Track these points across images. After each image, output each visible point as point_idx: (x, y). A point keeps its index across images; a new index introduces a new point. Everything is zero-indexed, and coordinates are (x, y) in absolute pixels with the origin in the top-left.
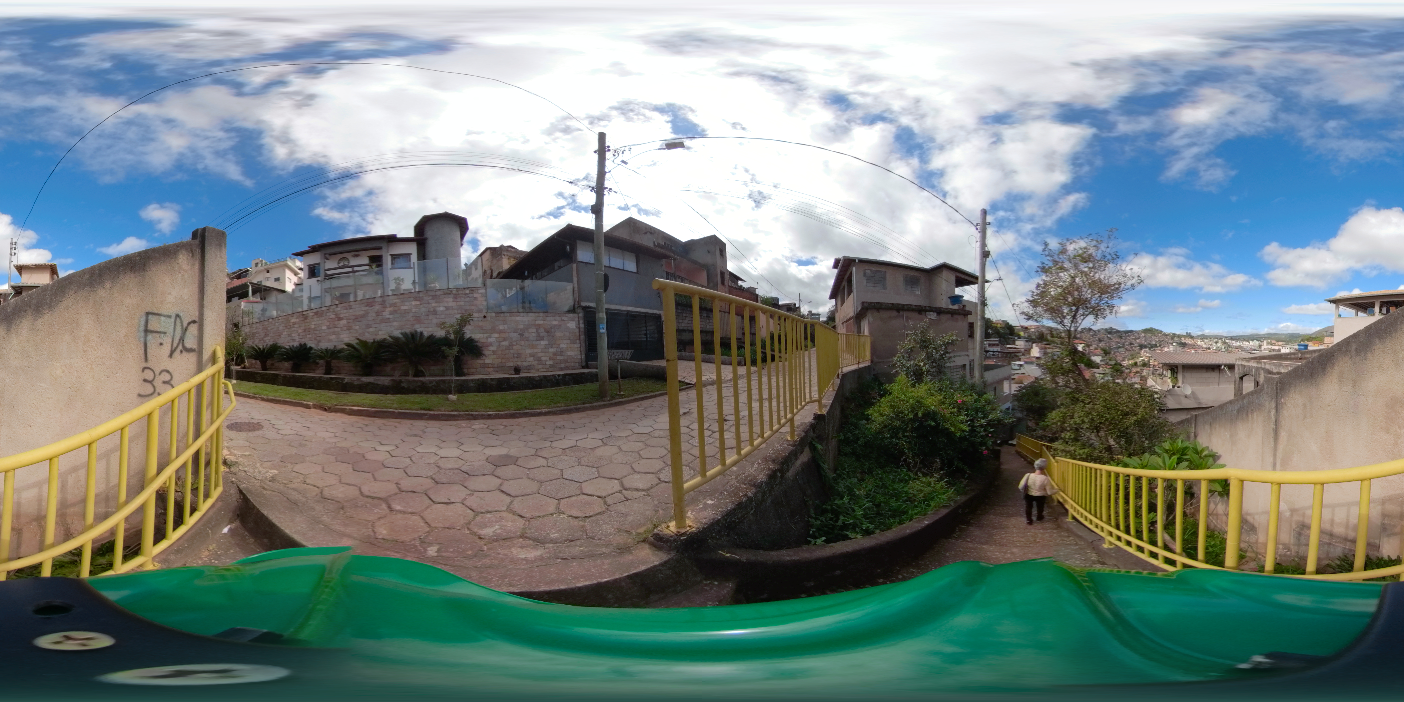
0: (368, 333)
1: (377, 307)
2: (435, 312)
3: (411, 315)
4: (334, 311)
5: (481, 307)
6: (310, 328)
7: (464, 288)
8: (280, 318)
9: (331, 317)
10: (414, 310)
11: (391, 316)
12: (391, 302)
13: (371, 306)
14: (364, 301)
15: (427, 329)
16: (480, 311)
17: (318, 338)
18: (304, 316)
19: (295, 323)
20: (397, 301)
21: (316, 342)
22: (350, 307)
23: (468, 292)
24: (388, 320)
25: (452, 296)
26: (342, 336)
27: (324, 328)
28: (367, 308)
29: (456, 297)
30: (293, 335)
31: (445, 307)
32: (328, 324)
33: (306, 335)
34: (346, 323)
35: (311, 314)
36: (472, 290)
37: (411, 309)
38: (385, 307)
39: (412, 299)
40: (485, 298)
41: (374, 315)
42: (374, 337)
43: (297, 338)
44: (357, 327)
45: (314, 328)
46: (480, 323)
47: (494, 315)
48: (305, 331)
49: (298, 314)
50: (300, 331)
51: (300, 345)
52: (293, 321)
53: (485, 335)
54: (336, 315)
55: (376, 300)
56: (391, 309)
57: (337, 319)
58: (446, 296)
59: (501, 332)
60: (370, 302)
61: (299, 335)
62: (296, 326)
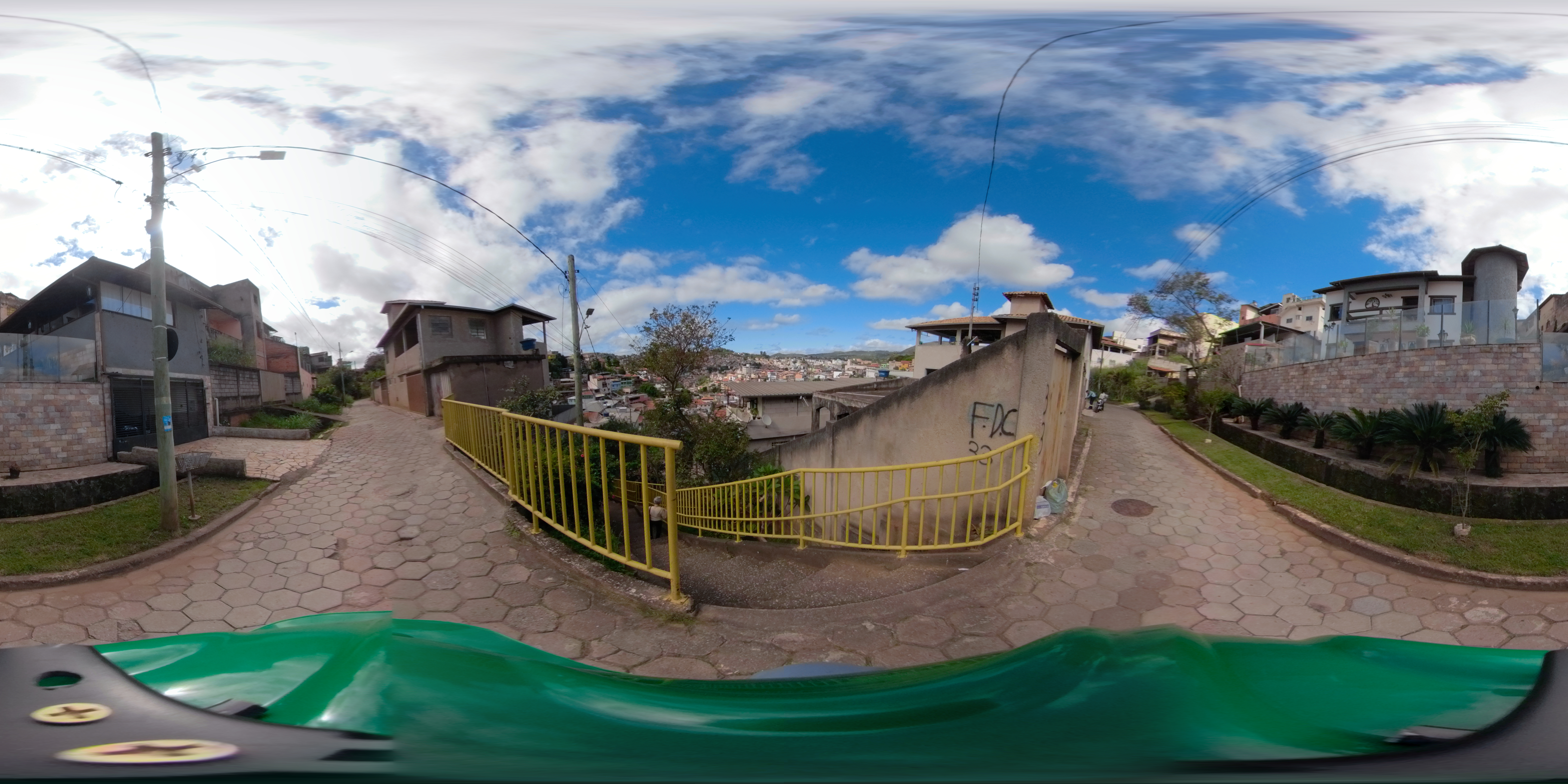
0: (1375, 399)
1: (1389, 366)
2: (1465, 378)
3: (1432, 379)
4: (1337, 367)
5: (1533, 373)
6: (1308, 385)
7: (1510, 345)
8: (1280, 368)
9: (1333, 374)
10: (1436, 374)
11: (1406, 380)
12: (1407, 359)
13: (1382, 364)
14: (1374, 356)
15: (1453, 402)
16: (1530, 379)
17: (1316, 399)
18: (1304, 369)
19: (1293, 377)
20: (1415, 358)
21: (1313, 403)
22: (1356, 363)
23: (1514, 350)
24: (1401, 385)
25: (1493, 355)
26: (1343, 400)
27: (1324, 387)
28: (1376, 366)
29: (1497, 357)
30: (1290, 391)
31: (1481, 371)
32: (1328, 382)
33: (1304, 393)
34: (1349, 383)
35: (1311, 368)
36: (1521, 347)
37: (1433, 372)
38: (1398, 367)
39: (1436, 357)
40: (1538, 361)
41: (1384, 376)
42: (1381, 406)
43: (1294, 395)
44: (1362, 391)
45: (1313, 386)
46: (1531, 397)
47: (1551, 385)
48: (1302, 388)
49: (1298, 366)
50: (1298, 387)
51: (1296, 404)
52: (1291, 373)
53: (1537, 415)
54: (1339, 371)
55: (1389, 355)
56: (1407, 369)
57: (1339, 377)
58: (1483, 355)
59: (1560, 411)
61: (1296, 392)
62: (1294, 380)
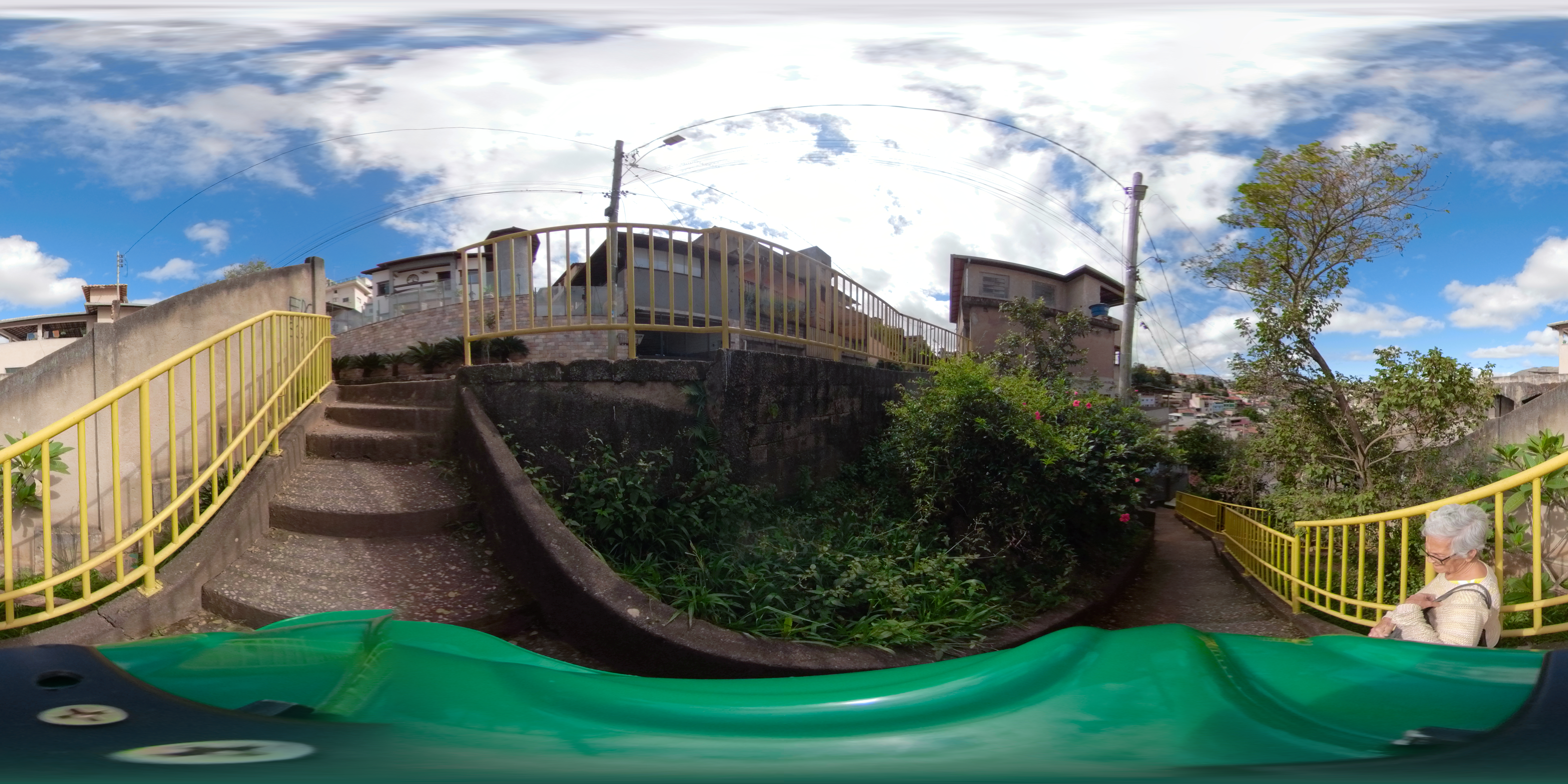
0: (431, 337)
1: (438, 316)
4: (400, 322)
6: (379, 339)
8: (351, 332)
9: (397, 328)
11: (450, 324)
12: (450, 311)
13: (433, 316)
14: (427, 312)
16: (528, 315)
17: (386, 346)
18: (373, 328)
19: (365, 335)
20: (455, 310)
21: (384, 350)
22: (415, 318)
23: (518, 299)
24: (446, 327)
25: (504, 303)
26: (407, 342)
27: (392, 337)
28: (429, 317)
29: (507, 304)
30: (364, 346)
32: (395, 333)
33: (375, 345)
34: (410, 331)
35: (380, 327)
36: (522, 297)
38: (445, 316)
39: (469, 308)
41: (435, 323)
42: (436, 341)
43: (367, 348)
44: (421, 335)
45: (383, 338)
48: (374, 341)
49: (368, 328)
50: (370, 341)
51: (370, 353)
52: (363, 333)
54: (402, 324)
55: (438, 309)
56: (450, 317)
57: (403, 328)
58: (499, 303)
60: (431, 312)
61: (369, 346)
62: (367, 338)
